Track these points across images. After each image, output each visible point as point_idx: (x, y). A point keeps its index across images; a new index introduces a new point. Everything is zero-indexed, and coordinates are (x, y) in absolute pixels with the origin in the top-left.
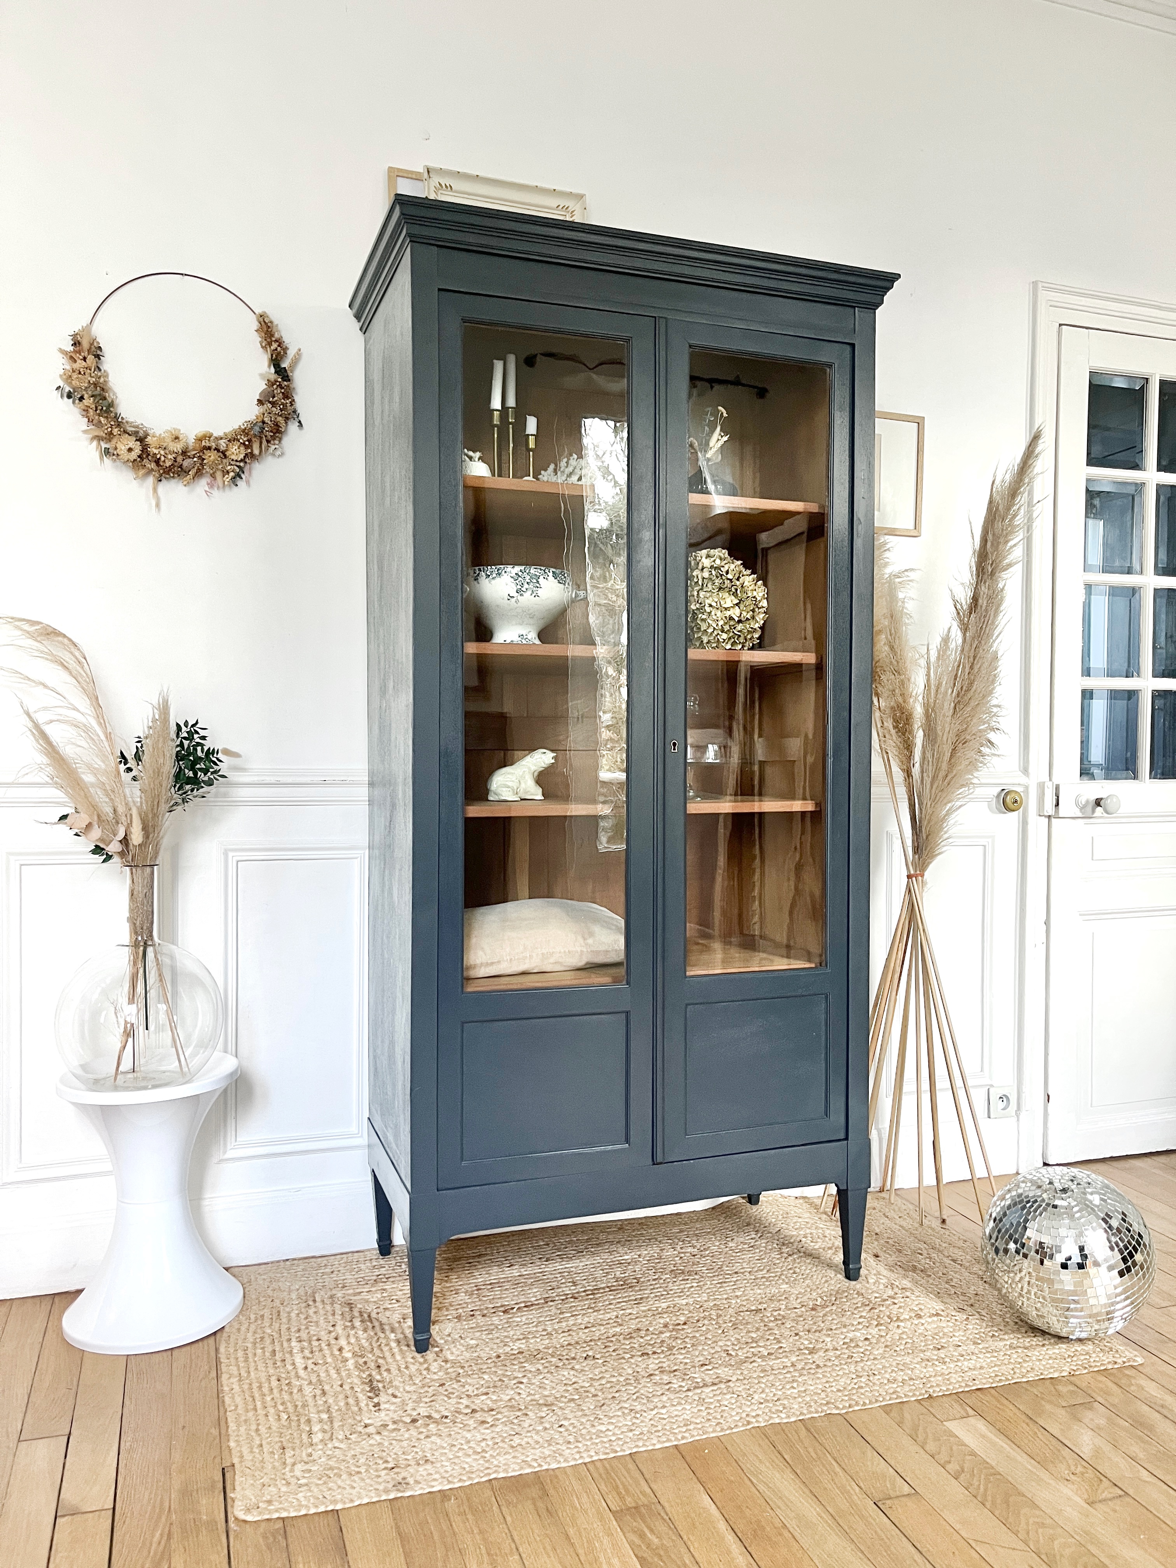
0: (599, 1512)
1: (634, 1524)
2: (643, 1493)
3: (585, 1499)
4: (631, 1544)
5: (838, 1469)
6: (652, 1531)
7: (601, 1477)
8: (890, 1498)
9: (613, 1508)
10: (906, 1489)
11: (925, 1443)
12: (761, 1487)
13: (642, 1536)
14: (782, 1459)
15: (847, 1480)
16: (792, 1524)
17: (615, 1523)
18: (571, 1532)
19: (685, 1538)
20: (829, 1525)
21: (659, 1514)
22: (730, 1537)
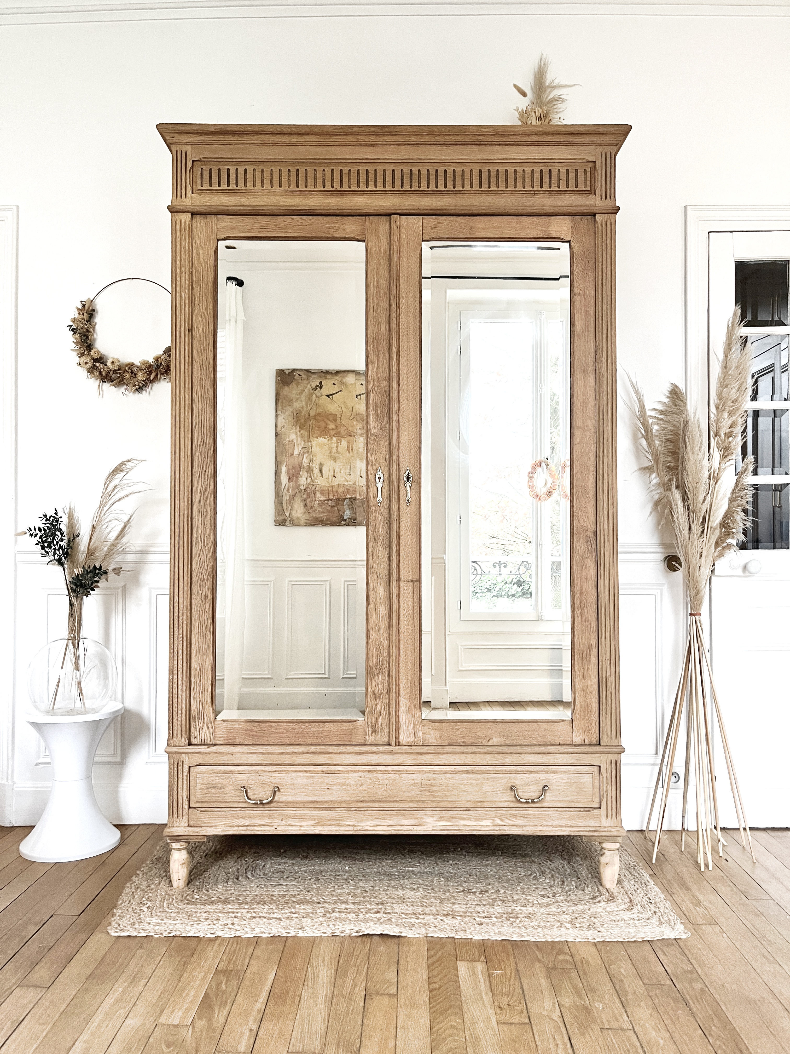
0: (209, 969)
1: (222, 978)
2: (242, 965)
3: (209, 962)
4: (210, 987)
5: (364, 974)
6: (226, 984)
7: (229, 953)
8: (378, 994)
9: (218, 968)
10: (393, 990)
11: (433, 970)
12: (309, 974)
13: (219, 984)
14: (336, 962)
15: (363, 980)
16: (305, 995)
17: (212, 975)
18: (186, 974)
19: (240, 990)
20: (325, 1000)
21: (239, 976)
22: (265, 994)
